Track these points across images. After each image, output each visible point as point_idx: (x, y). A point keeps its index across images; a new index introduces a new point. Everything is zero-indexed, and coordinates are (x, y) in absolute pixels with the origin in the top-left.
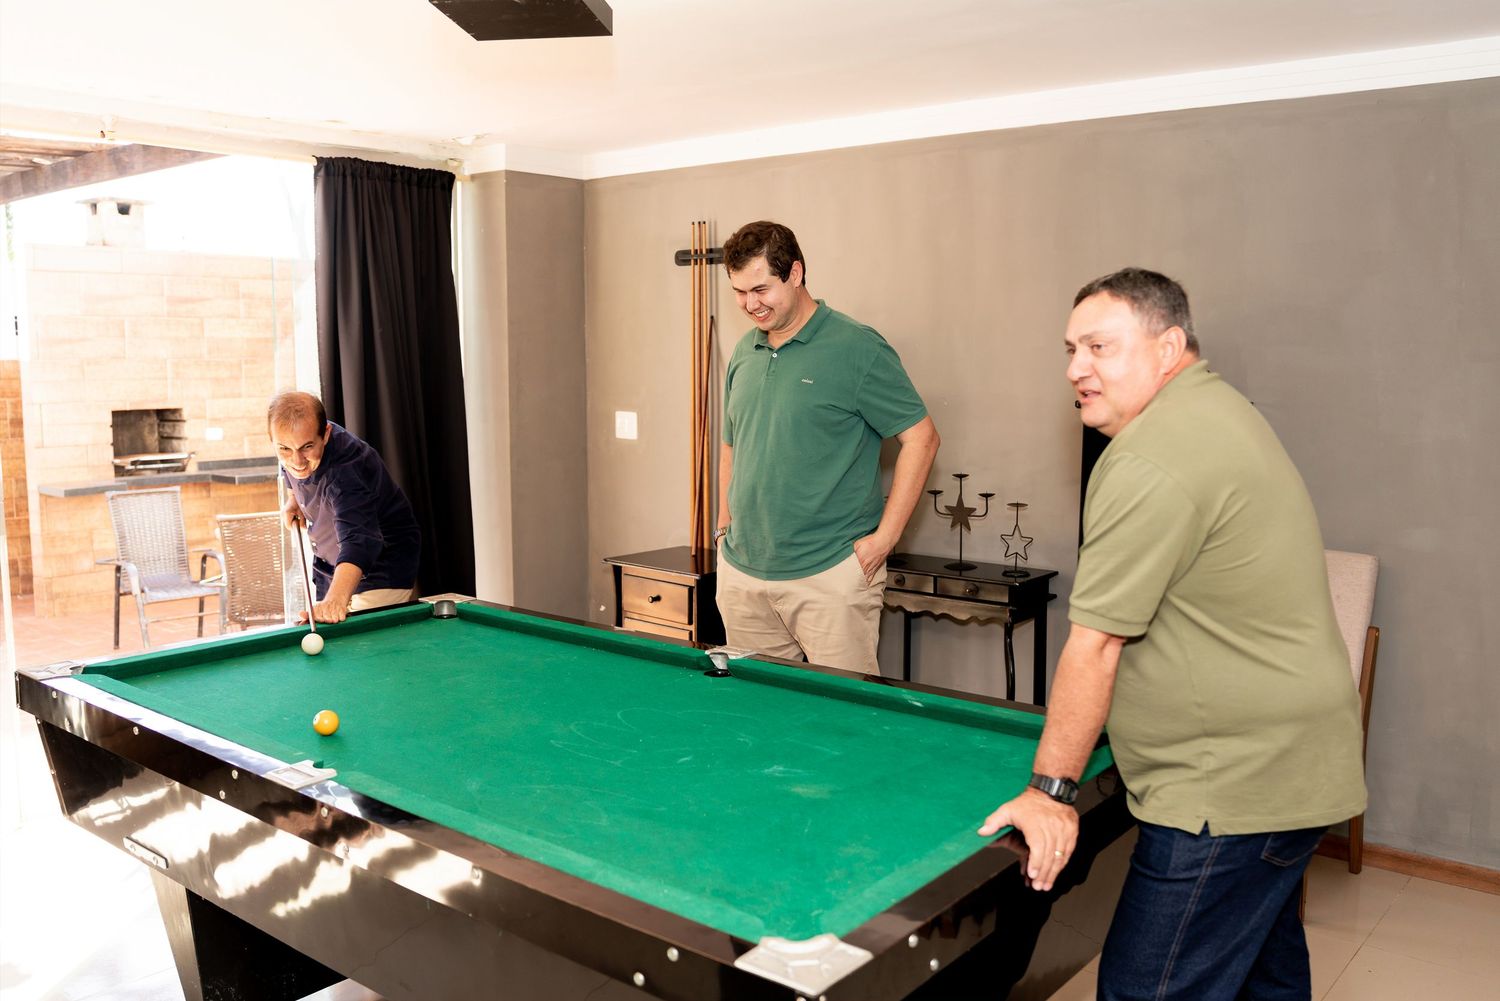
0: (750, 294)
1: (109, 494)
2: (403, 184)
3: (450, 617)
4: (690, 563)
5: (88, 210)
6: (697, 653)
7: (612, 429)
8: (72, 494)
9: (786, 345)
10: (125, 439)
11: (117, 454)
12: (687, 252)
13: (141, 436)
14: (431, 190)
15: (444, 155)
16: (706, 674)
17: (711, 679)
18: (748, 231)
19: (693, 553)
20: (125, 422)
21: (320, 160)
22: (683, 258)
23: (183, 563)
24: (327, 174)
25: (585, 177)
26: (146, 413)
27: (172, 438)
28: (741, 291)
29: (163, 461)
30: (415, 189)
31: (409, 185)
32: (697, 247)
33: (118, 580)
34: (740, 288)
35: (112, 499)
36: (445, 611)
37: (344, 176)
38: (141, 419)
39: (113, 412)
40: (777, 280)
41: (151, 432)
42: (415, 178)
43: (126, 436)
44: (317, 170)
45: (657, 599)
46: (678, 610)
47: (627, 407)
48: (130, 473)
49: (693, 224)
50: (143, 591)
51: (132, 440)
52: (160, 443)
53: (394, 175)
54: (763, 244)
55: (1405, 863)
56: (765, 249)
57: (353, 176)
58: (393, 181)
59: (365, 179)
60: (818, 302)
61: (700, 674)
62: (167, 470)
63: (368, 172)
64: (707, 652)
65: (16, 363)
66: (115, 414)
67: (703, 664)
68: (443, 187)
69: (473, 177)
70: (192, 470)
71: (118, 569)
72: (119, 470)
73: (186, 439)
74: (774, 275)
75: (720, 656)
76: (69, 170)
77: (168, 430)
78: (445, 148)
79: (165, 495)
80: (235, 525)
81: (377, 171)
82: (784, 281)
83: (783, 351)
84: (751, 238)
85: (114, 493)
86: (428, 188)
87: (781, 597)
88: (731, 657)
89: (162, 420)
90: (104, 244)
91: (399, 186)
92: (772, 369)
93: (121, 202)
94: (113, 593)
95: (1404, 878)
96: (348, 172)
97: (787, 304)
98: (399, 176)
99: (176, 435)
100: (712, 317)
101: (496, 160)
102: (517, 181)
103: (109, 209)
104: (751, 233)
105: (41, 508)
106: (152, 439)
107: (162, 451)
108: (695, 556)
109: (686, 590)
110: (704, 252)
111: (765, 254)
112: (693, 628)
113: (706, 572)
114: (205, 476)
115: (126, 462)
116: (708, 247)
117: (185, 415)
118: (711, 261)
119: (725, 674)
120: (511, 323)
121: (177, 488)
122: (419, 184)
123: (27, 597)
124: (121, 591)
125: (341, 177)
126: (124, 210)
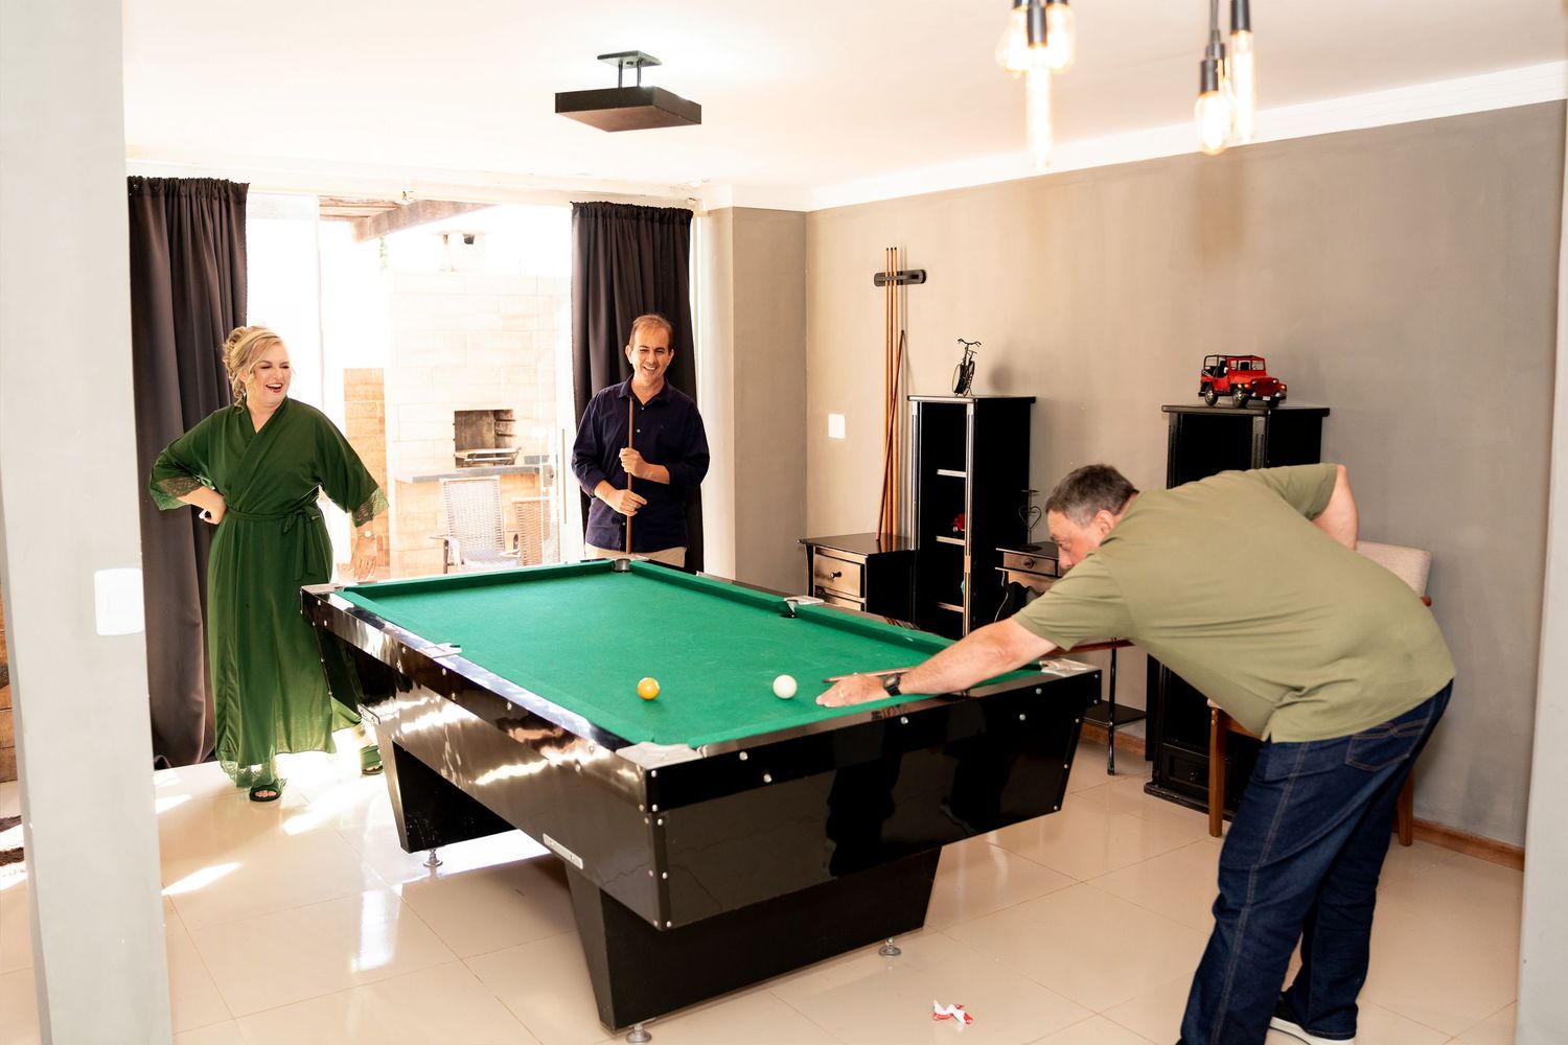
1: (442, 480)
2: (646, 220)
3: (626, 571)
4: (875, 546)
5: (441, 240)
7: (825, 429)
8: (419, 480)
10: (468, 436)
11: (459, 448)
12: (882, 275)
13: (481, 434)
14: (671, 225)
15: (684, 196)
19: (877, 538)
20: (465, 419)
21: (576, 205)
22: (880, 280)
23: (500, 541)
24: (582, 216)
25: (806, 209)
26: (484, 413)
27: (505, 435)
29: (498, 455)
30: (657, 225)
31: (652, 223)
32: (890, 270)
33: (446, 552)
35: (445, 484)
36: (624, 568)
37: (596, 216)
38: (481, 419)
39: (456, 412)
41: (489, 430)
42: (657, 216)
43: (468, 433)
44: (574, 213)
45: (838, 575)
46: (853, 585)
47: (838, 411)
48: (469, 465)
49: (886, 250)
50: (463, 563)
51: (473, 436)
52: (496, 440)
53: (639, 214)
55: (1456, 841)
57: (603, 216)
58: (638, 219)
59: (614, 218)
62: (500, 462)
63: (616, 213)
64: (785, 599)
65: (382, 370)
66: (457, 414)
67: (782, 608)
68: (682, 223)
69: (709, 213)
70: (520, 463)
71: (447, 543)
72: (459, 462)
73: (516, 436)
75: (793, 602)
76: (421, 209)
77: (502, 429)
78: (683, 189)
79: (487, 482)
80: (525, 506)
81: (624, 211)
85: (446, 480)
86: (669, 223)
88: (800, 603)
89: (497, 420)
90: (453, 270)
91: (643, 222)
93: (467, 233)
94: (442, 563)
95: (1453, 853)
96: (599, 214)
98: (643, 215)
99: (508, 433)
100: (903, 332)
101: (727, 200)
102: (742, 215)
103: (457, 240)
105: (397, 492)
106: (490, 436)
107: (497, 447)
109: (859, 567)
110: (895, 274)
112: (863, 600)
114: (529, 468)
115: (464, 454)
116: (897, 270)
117: (515, 416)
118: (901, 282)
119: (794, 616)
120: (736, 337)
121: (497, 477)
122: (661, 221)
123: (387, 568)
124: (449, 562)
125: (593, 219)
126: (469, 241)
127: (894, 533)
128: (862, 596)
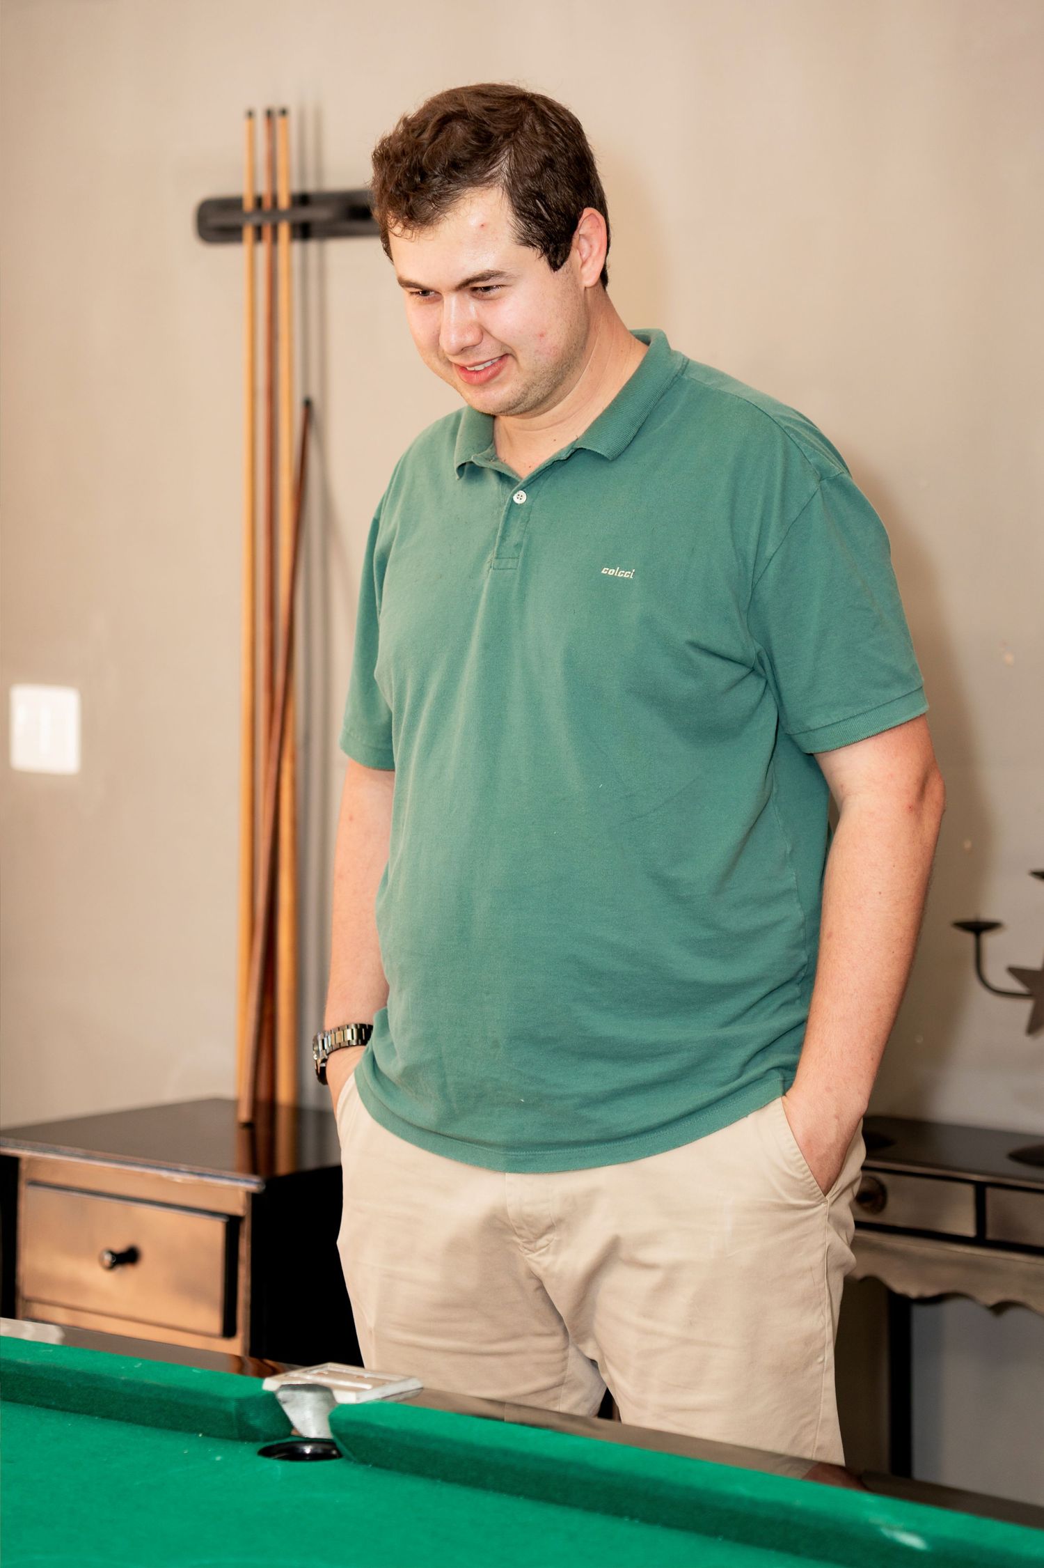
0: (452, 301)
4: (232, 1145)
6: (240, 1387)
9: (555, 466)
12: (232, 204)
16: (266, 1453)
17: (278, 1467)
18: (452, 108)
19: (244, 1114)
22: (219, 222)
28: (425, 292)
32: (263, 189)
34: (425, 281)
40: (533, 261)
45: (127, 1258)
46: (189, 1290)
49: (250, 114)
54: (497, 150)
56: (504, 164)
60: (645, 340)
61: (247, 1452)
64: (270, 1384)
67: (256, 1423)
74: (528, 243)
75: (309, 1397)
82: (555, 266)
83: (545, 484)
84: (459, 130)
87: (550, 1228)
88: (344, 1398)
92: (515, 536)
97: (557, 335)
100: (308, 404)
104: (461, 116)
108: (250, 1126)
109: (218, 1227)
110: (284, 203)
111: (504, 178)
113: (283, 1166)
116: (296, 187)
118: (304, 232)
119: (326, 1451)
127: (284, 1094)
128: (229, 1330)
